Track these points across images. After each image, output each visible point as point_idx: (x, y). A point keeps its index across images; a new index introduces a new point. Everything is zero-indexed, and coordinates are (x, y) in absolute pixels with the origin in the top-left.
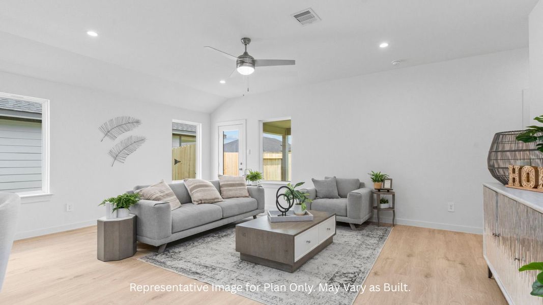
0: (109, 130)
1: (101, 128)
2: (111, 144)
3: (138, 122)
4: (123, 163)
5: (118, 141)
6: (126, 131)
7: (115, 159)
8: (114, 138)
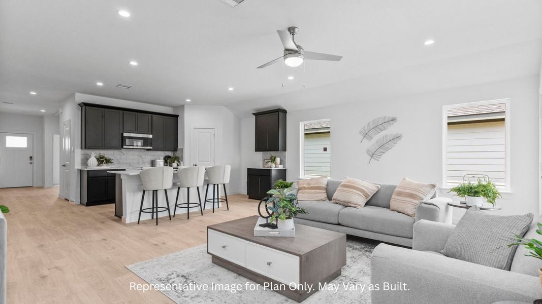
0: (367, 132)
1: (361, 132)
2: (368, 144)
3: (394, 120)
4: (378, 160)
5: (374, 141)
6: (382, 131)
7: (372, 157)
8: (370, 138)
